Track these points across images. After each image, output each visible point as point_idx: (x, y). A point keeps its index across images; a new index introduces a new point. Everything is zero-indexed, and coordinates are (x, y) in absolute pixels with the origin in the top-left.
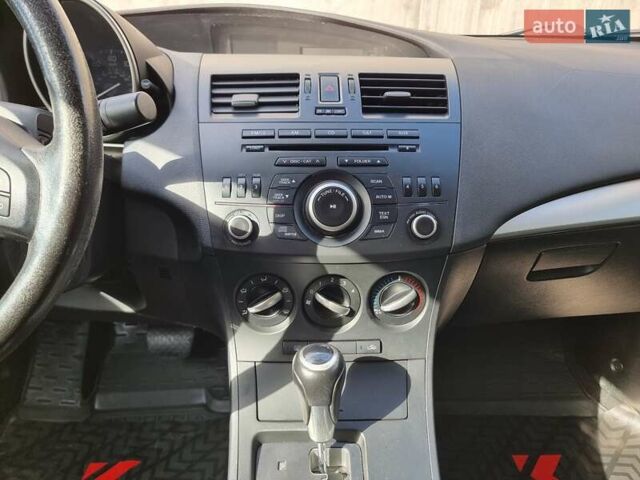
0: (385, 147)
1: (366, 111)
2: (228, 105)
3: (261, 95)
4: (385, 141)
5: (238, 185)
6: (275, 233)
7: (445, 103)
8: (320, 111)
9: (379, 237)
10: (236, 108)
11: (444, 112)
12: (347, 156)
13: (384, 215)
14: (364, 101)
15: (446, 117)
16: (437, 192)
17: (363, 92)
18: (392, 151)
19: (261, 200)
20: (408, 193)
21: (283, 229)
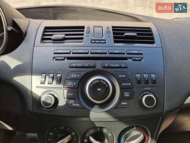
0: (126, 59)
1: (115, 42)
2: (50, 39)
3: (66, 35)
4: (125, 56)
5: (49, 77)
6: (67, 104)
7: (153, 39)
8: (93, 41)
9: (124, 107)
10: (54, 40)
11: (153, 43)
12: (106, 63)
13: (127, 95)
14: (115, 37)
15: (155, 45)
16: (154, 82)
17: (114, 34)
18: (129, 60)
19: (61, 86)
20: (139, 82)
21: (72, 102)
